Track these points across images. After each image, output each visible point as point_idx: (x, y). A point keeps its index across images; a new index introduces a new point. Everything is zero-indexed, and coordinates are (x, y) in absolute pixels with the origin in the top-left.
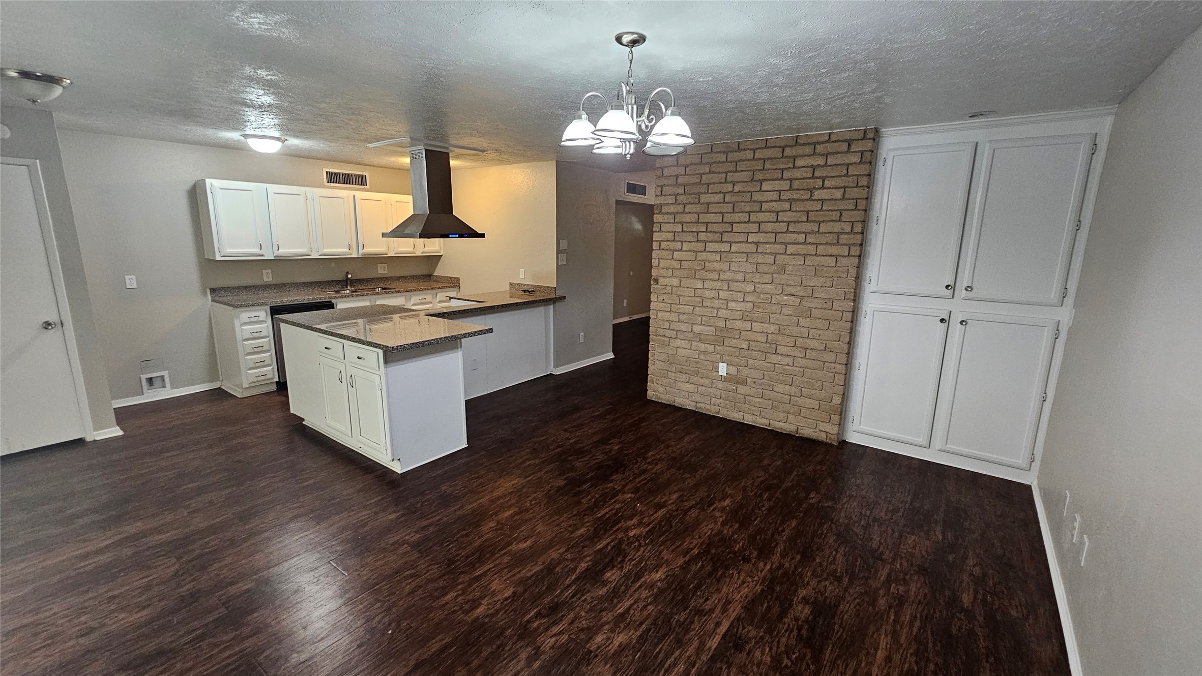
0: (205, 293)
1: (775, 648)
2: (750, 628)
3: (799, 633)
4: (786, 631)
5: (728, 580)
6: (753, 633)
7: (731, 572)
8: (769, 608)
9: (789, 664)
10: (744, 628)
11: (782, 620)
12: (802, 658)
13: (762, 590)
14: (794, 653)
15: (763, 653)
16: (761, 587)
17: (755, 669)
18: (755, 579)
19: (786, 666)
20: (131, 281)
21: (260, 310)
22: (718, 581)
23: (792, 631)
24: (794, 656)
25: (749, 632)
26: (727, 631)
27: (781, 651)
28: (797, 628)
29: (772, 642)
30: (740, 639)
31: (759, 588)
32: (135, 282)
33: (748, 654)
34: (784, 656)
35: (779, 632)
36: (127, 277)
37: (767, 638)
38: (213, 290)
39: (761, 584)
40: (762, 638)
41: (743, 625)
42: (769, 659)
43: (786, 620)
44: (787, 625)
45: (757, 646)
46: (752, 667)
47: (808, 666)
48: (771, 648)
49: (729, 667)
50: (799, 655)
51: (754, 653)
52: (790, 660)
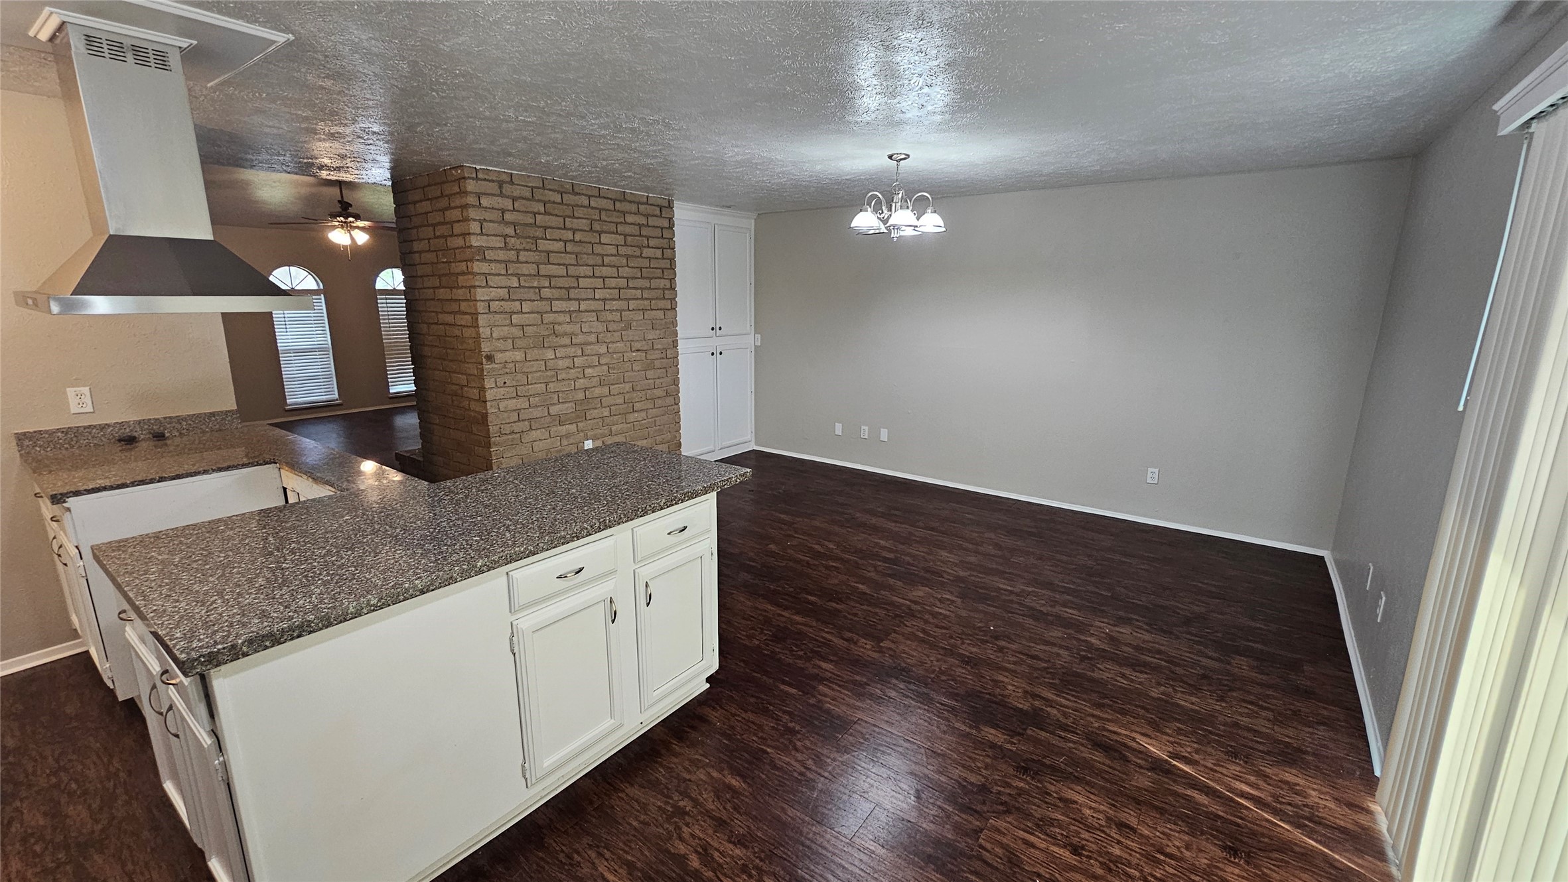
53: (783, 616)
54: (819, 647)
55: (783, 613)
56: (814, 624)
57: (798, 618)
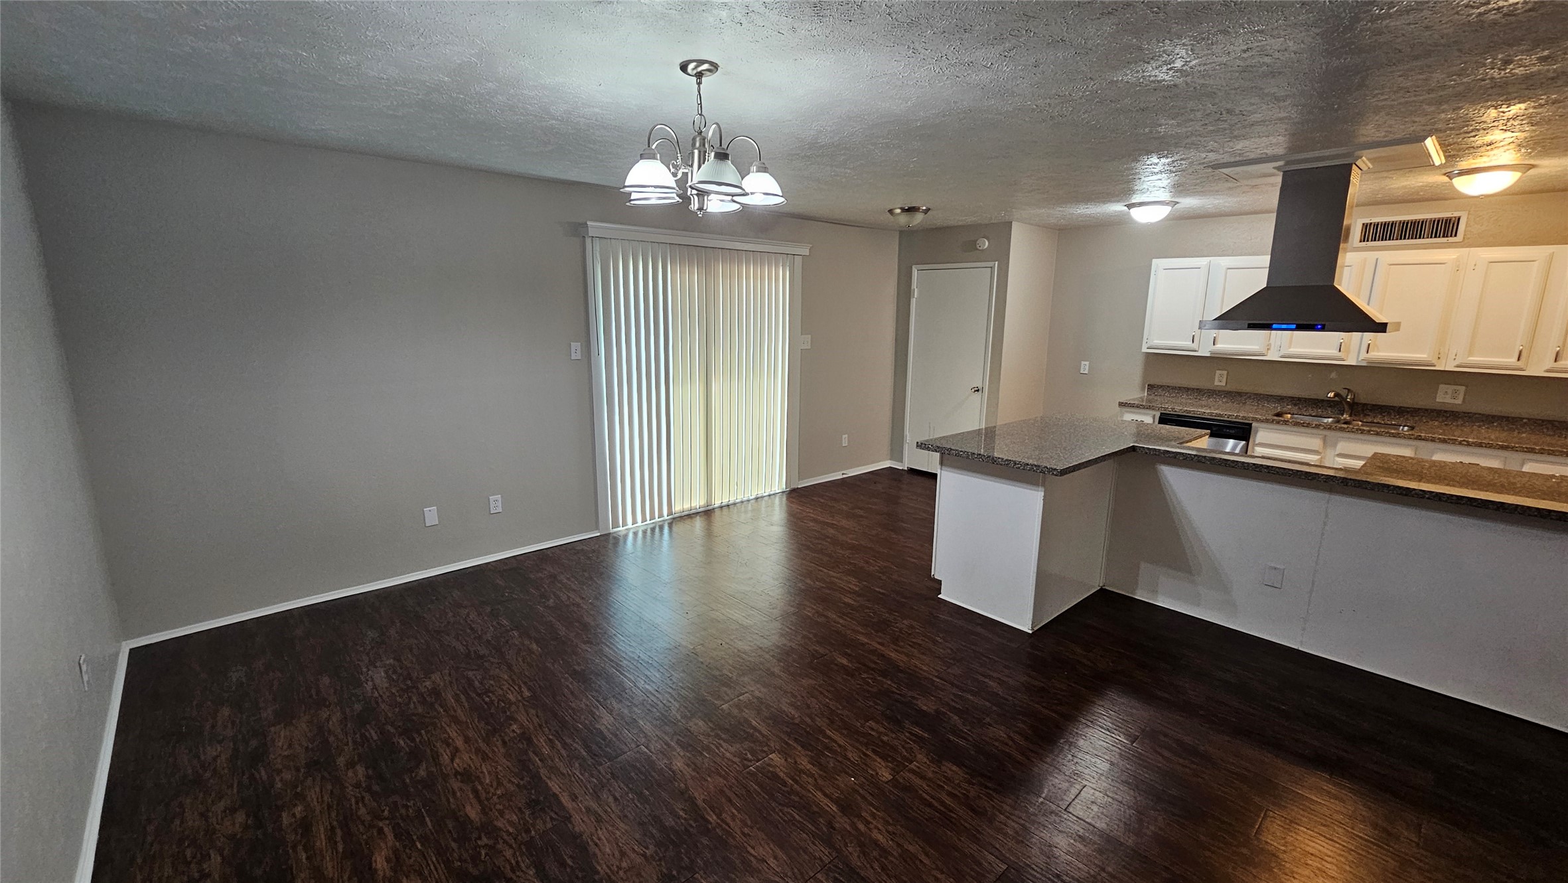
0: (1143, 390)
1: (506, 837)
2: (549, 825)
3: (505, 878)
4: (517, 862)
5: (637, 836)
6: (540, 825)
7: (651, 847)
8: (563, 864)
9: (479, 842)
10: (551, 818)
11: (536, 867)
12: (475, 859)
13: (598, 873)
14: (486, 854)
15: (511, 823)
16: (602, 872)
17: (498, 807)
18: (621, 873)
19: (480, 838)
20: (1085, 367)
21: (1147, 414)
22: (641, 824)
23: (513, 871)
24: (483, 853)
25: (545, 822)
26: (560, 803)
27: (499, 843)
28: (511, 879)
29: (515, 839)
30: (542, 810)
31: (602, 869)
32: (1087, 368)
33: (520, 809)
34: (491, 842)
35: (522, 854)
36: (1083, 363)
37: (525, 837)
38: (1151, 387)
39: (609, 876)
40: (528, 831)
41: (555, 819)
42: (499, 824)
43: (531, 873)
44: (524, 869)
45: (521, 822)
46: (504, 805)
47: (460, 860)
48: (510, 834)
49: (518, 786)
50: (481, 860)
51: (517, 815)
52: (483, 847)
53: (879, 643)
54: (850, 613)
55: (878, 646)
56: (849, 632)
57: (864, 640)
